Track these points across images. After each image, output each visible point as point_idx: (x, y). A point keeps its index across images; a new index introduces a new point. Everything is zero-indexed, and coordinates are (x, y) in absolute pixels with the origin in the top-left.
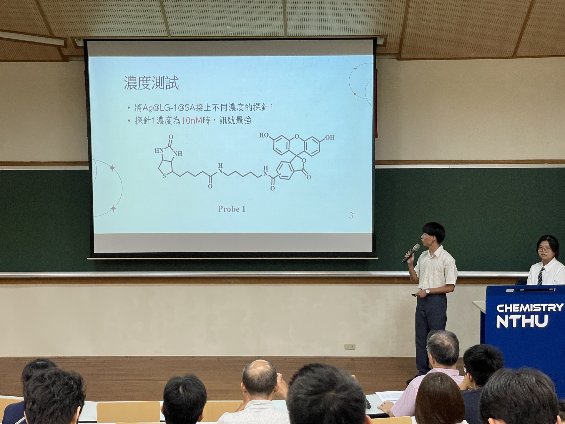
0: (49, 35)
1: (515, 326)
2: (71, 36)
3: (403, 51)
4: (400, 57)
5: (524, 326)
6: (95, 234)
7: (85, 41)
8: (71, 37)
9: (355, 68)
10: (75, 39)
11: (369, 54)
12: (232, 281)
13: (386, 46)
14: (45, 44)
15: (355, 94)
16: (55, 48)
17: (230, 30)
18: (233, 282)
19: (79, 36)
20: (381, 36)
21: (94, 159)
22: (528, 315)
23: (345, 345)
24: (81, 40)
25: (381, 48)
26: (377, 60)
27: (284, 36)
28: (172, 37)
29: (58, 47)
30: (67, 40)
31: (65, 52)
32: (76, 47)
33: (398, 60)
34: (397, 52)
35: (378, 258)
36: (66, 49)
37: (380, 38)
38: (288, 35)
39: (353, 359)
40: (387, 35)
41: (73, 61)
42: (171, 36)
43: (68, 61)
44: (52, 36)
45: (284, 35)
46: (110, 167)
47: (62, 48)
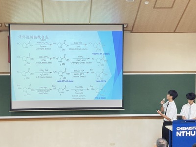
1: (183, 135)
3: (134, 30)
5: (186, 135)
6: (12, 101)
7: (9, 24)
12: (66, 119)
21: (12, 71)
22: (188, 131)
33: (131, 33)
34: (131, 30)
35: (124, 109)
38: (90, 23)
40: (128, 24)
41: (3, 32)
42: (45, 23)
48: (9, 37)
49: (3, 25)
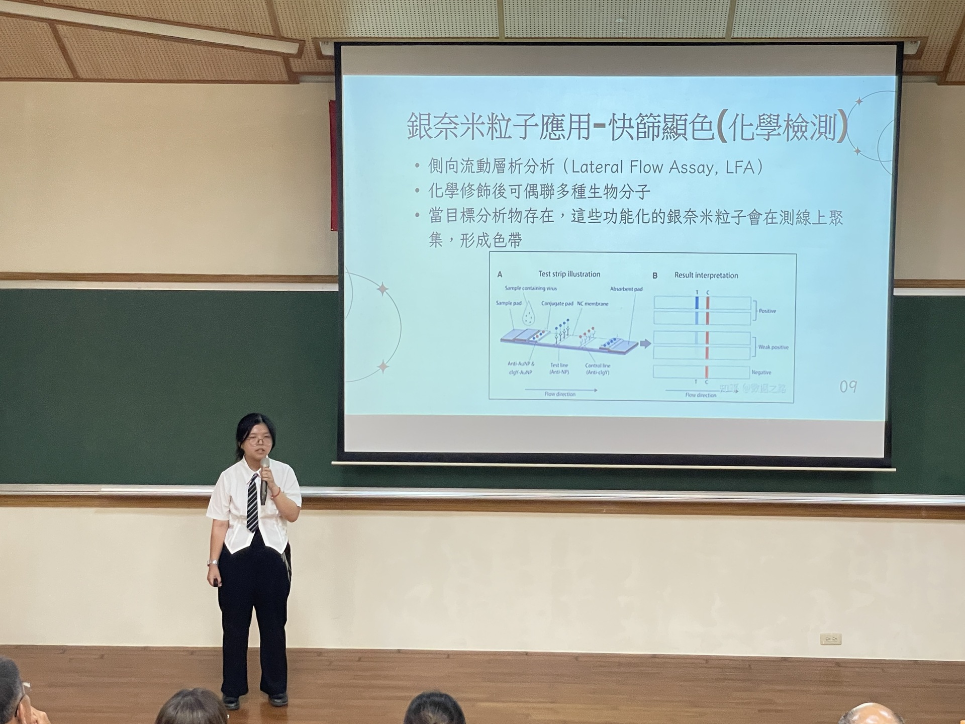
0: (272, 34)
2: (314, 36)
3: (953, 68)
4: (945, 79)
6: (347, 415)
7: (338, 46)
8: (312, 39)
9: (859, 102)
10: (320, 42)
11: (887, 72)
12: (605, 508)
13: (920, 58)
14: (261, 50)
15: (858, 151)
16: (279, 58)
17: (621, 26)
18: (606, 510)
19: (330, 36)
20: (913, 40)
21: (348, 272)
23: (822, 636)
24: (329, 44)
25: (910, 61)
26: (903, 84)
27: (724, 38)
28: (506, 38)
29: (286, 57)
30: (305, 43)
31: (296, 65)
32: (320, 56)
33: (939, 85)
34: (940, 69)
35: (895, 470)
36: (299, 60)
37: (912, 42)
38: (732, 36)
39: (838, 663)
40: (928, 38)
41: (309, 82)
42: (506, 36)
43: (299, 84)
44: (277, 36)
45: (724, 36)
46: (378, 287)
47: (291, 60)
48: (336, 108)
49: (310, 46)
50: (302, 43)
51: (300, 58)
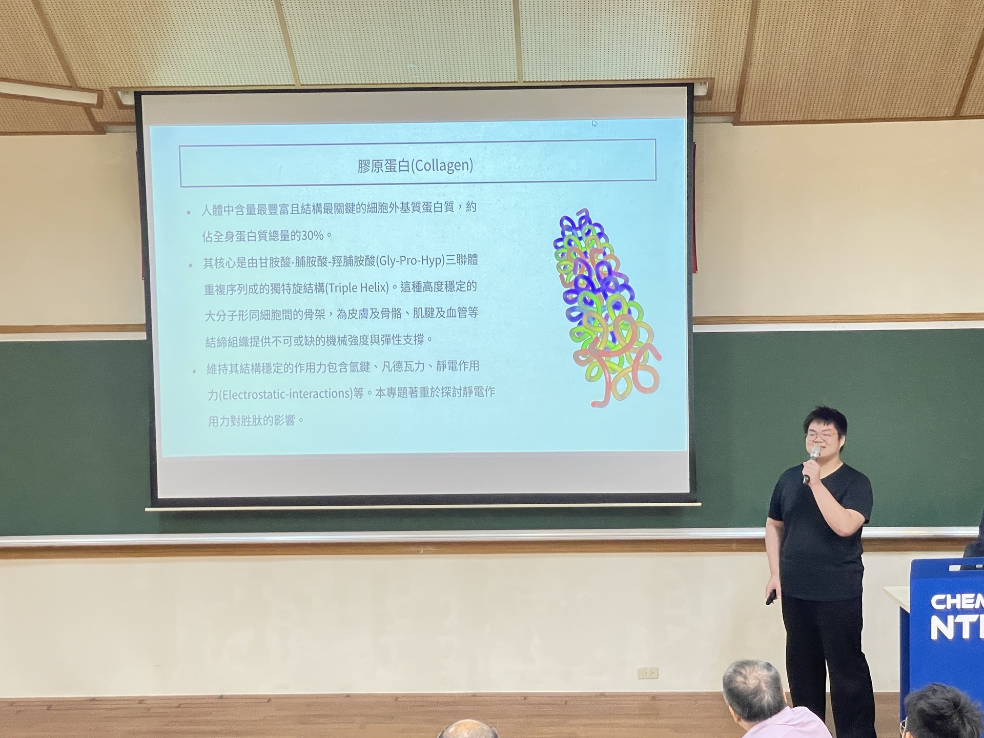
0: (68, 84)
1: (966, 635)
2: (111, 86)
3: (745, 109)
4: (740, 118)
5: (982, 635)
7: (138, 95)
8: (109, 89)
10: (119, 93)
12: (421, 550)
13: (711, 99)
14: (61, 101)
16: (80, 108)
17: (413, 71)
18: (424, 551)
19: (127, 86)
23: (639, 670)
24: (129, 93)
25: (702, 102)
26: (695, 125)
29: (87, 107)
30: (103, 93)
31: (99, 116)
32: (121, 106)
33: (735, 124)
34: (733, 109)
35: (699, 504)
36: (101, 110)
37: (701, 83)
38: (524, 80)
39: (654, 697)
40: (714, 78)
41: (115, 132)
42: (302, 83)
43: (105, 134)
44: (73, 86)
45: (516, 80)
47: (93, 110)
49: (109, 97)
50: (100, 94)
51: (102, 108)
